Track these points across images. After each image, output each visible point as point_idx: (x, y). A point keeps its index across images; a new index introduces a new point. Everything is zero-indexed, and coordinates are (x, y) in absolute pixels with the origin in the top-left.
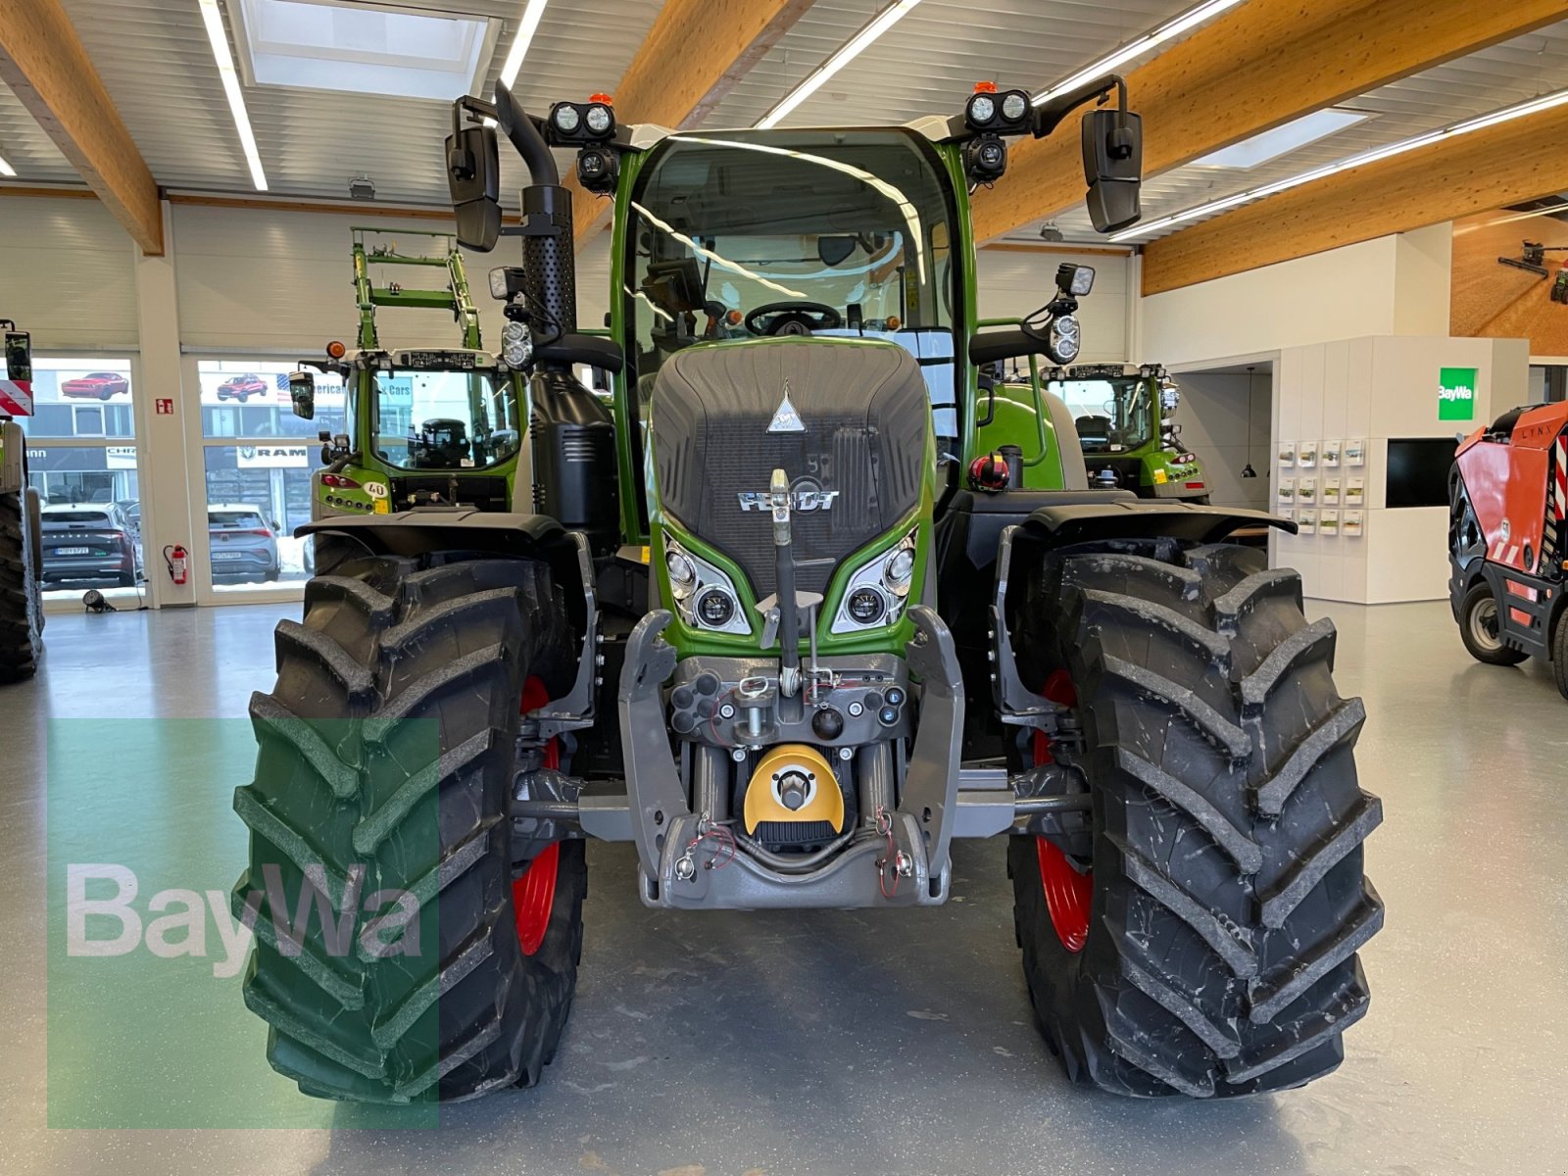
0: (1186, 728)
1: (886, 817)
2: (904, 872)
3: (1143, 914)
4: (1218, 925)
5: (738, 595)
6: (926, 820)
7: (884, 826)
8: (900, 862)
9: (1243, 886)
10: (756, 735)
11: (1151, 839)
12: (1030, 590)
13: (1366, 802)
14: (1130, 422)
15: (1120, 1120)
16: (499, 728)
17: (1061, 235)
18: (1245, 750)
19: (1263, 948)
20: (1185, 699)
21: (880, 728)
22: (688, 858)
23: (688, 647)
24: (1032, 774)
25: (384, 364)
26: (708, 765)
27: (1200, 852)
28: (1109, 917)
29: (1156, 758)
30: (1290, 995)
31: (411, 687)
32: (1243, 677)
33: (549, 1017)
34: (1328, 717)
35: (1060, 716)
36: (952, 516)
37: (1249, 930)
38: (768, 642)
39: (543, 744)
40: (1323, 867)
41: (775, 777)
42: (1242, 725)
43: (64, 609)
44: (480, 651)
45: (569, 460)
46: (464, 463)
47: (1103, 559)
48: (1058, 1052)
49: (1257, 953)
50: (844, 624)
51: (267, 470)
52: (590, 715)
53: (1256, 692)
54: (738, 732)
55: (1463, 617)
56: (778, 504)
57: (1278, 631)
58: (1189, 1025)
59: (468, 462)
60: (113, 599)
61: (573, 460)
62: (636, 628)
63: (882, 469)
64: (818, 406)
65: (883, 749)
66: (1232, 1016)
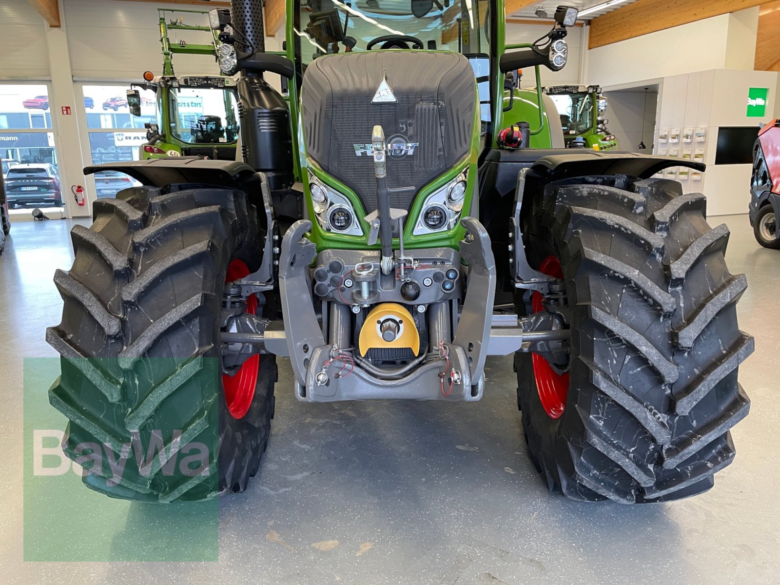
0: (634, 294)
1: (445, 348)
2: (456, 382)
3: (601, 405)
4: (648, 413)
5: (355, 211)
6: (470, 350)
7: (444, 353)
8: (453, 376)
9: (665, 390)
10: (366, 298)
11: (609, 361)
12: (534, 208)
13: (744, 339)
14: (580, 118)
15: (577, 514)
16: (209, 293)
17: (546, 14)
18: (672, 307)
19: (674, 426)
20: (635, 276)
21: (443, 294)
22: (324, 373)
23: (324, 244)
24: (532, 317)
25: (175, 84)
26: (338, 316)
27: (639, 369)
28: (580, 405)
29: (614, 312)
30: (688, 453)
31: (152, 267)
32: (671, 262)
33: (251, 454)
34: (724, 287)
35: (550, 283)
36: (487, 165)
37: (666, 416)
38: (373, 241)
39: (244, 299)
40: (716, 379)
41: (379, 322)
42: (669, 291)
43: (21, 219)
44: (196, 245)
45: (262, 131)
46: (221, 140)
47: (583, 188)
48: (541, 471)
49: (670, 430)
50: (421, 229)
51: (130, 147)
52: (271, 283)
53: (680, 271)
54: (355, 297)
55: (755, 223)
56: (378, 150)
57: (693, 232)
58: (625, 469)
59: (223, 140)
60: (48, 214)
61: (265, 131)
62: (288, 231)
63: (447, 129)
64: (406, 86)
65: (444, 306)
66: (651, 463)
